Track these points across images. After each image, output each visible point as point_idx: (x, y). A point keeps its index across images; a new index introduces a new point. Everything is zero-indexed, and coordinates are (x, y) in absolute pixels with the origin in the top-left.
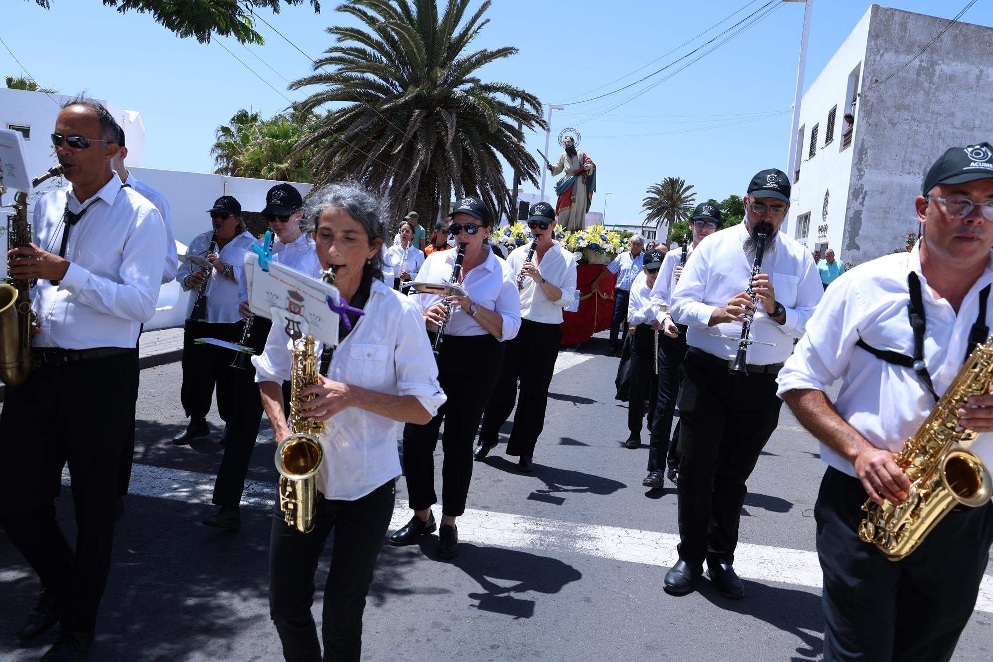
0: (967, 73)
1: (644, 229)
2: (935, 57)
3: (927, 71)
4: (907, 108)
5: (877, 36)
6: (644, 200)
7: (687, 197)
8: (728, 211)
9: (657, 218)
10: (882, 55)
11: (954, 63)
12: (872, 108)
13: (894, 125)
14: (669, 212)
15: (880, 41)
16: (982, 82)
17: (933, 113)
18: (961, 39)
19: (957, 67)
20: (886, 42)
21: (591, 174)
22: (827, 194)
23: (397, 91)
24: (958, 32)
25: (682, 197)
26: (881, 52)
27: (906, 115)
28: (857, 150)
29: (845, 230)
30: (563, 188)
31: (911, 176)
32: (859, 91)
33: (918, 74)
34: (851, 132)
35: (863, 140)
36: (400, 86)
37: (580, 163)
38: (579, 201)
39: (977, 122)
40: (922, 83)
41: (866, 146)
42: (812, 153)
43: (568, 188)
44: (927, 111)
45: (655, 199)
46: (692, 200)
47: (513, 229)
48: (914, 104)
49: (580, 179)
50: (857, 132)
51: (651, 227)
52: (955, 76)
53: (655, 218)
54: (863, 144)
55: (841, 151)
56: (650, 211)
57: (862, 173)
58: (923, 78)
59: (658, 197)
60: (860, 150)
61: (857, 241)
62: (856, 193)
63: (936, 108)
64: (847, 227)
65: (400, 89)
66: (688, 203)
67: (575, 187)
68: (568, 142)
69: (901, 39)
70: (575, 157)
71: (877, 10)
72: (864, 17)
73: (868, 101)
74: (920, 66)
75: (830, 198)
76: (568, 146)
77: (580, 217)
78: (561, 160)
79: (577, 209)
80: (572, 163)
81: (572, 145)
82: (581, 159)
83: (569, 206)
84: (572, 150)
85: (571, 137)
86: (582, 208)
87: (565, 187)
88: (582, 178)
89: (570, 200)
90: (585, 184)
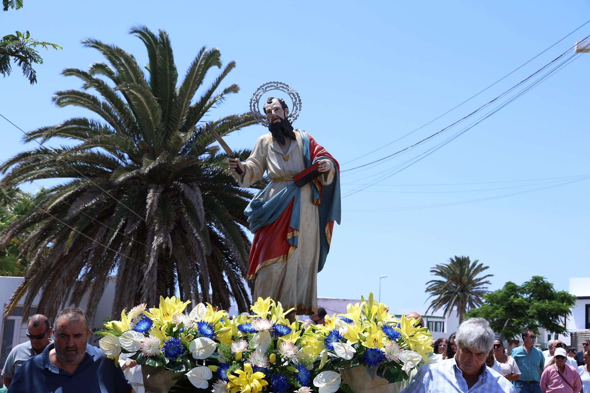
1: (429, 320)
6: (427, 284)
7: (480, 279)
8: (531, 296)
9: (444, 306)
14: (458, 299)
21: (330, 180)
23: (126, 164)
25: (474, 279)
30: (269, 215)
36: (130, 158)
37: (305, 159)
38: (303, 245)
43: (280, 213)
45: (440, 282)
46: (486, 282)
49: (306, 193)
51: (437, 317)
53: (441, 306)
56: (436, 297)
59: (444, 280)
65: (129, 161)
66: (481, 286)
67: (295, 211)
68: (277, 109)
70: (292, 145)
76: (275, 122)
77: (306, 281)
78: (260, 151)
79: (300, 264)
80: (286, 160)
81: (283, 118)
82: (305, 149)
83: (282, 256)
84: (283, 130)
85: (280, 101)
86: (311, 259)
87: (272, 211)
88: (310, 190)
89: (284, 242)
90: (317, 204)
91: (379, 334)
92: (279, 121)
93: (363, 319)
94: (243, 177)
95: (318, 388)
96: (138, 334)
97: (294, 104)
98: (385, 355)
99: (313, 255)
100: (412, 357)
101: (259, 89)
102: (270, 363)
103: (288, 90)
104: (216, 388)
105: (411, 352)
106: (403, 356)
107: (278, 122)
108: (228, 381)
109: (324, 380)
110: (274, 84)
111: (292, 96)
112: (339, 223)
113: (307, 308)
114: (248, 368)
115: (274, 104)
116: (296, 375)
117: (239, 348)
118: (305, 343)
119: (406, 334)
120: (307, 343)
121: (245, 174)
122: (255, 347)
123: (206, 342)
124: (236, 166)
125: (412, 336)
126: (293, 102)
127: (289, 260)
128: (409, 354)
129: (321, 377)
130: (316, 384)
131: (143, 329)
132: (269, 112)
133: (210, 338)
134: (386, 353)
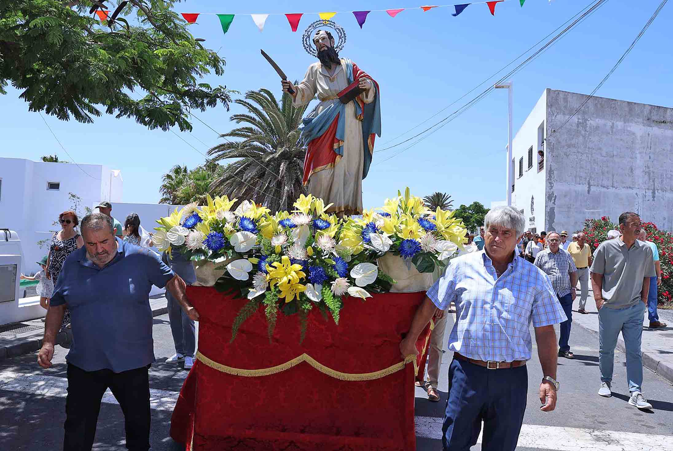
0: (605, 125)
2: (586, 117)
3: (582, 124)
4: (574, 146)
5: (551, 106)
7: (447, 204)
10: (556, 116)
11: (597, 120)
12: (554, 146)
13: (567, 156)
15: (553, 109)
16: (614, 130)
17: (589, 148)
18: (599, 106)
19: (599, 122)
20: (557, 109)
21: (370, 99)
22: (533, 198)
23: (271, 150)
24: (597, 102)
26: (555, 114)
27: (575, 150)
28: (548, 172)
29: (545, 220)
30: (318, 128)
31: (581, 185)
32: (545, 137)
33: (578, 127)
34: (543, 161)
35: (551, 165)
36: (272, 147)
37: (348, 79)
38: (349, 153)
39: (615, 153)
40: (580, 132)
41: (553, 169)
42: (521, 174)
43: (327, 127)
44: (585, 147)
46: (451, 205)
47: (204, 212)
48: (577, 144)
49: (350, 109)
50: (547, 161)
52: (599, 127)
54: (551, 168)
55: (538, 172)
57: (552, 185)
58: (580, 128)
60: (549, 171)
61: (554, 225)
62: (550, 197)
63: (591, 145)
64: (547, 218)
67: (340, 124)
68: (323, 39)
69: (565, 107)
70: (338, 69)
71: (549, 91)
72: (543, 96)
73: (551, 143)
74: (578, 121)
75: (534, 201)
76: (323, 49)
77: (352, 185)
78: (310, 76)
79: (346, 171)
80: (332, 80)
81: (330, 47)
82: (349, 72)
83: (330, 164)
84: (329, 56)
85: (327, 32)
86: (356, 167)
87: (320, 126)
88: (353, 108)
89: (332, 152)
90: (360, 120)
91: (414, 226)
92: (326, 49)
93: (400, 213)
94: (295, 97)
95: (355, 279)
96: (183, 229)
97: (340, 38)
98: (420, 246)
99: (357, 164)
100: (448, 247)
101: (310, 27)
102: (308, 255)
103: (335, 26)
104: (256, 279)
105: (446, 242)
106: (439, 245)
107: (324, 50)
108: (267, 273)
109: (361, 272)
110: (322, 22)
111: (338, 30)
112: (379, 136)
113: (353, 209)
114: (286, 260)
115: (322, 35)
116: (333, 267)
117: (278, 242)
118: (343, 236)
119: (442, 225)
120: (345, 235)
121: (297, 94)
122: (294, 240)
123: (247, 235)
124: (288, 87)
125: (448, 228)
126: (339, 36)
127: (336, 167)
128: (445, 244)
129: (358, 268)
130: (353, 275)
131: (190, 224)
132: (317, 42)
133: (251, 232)
134: (422, 245)
